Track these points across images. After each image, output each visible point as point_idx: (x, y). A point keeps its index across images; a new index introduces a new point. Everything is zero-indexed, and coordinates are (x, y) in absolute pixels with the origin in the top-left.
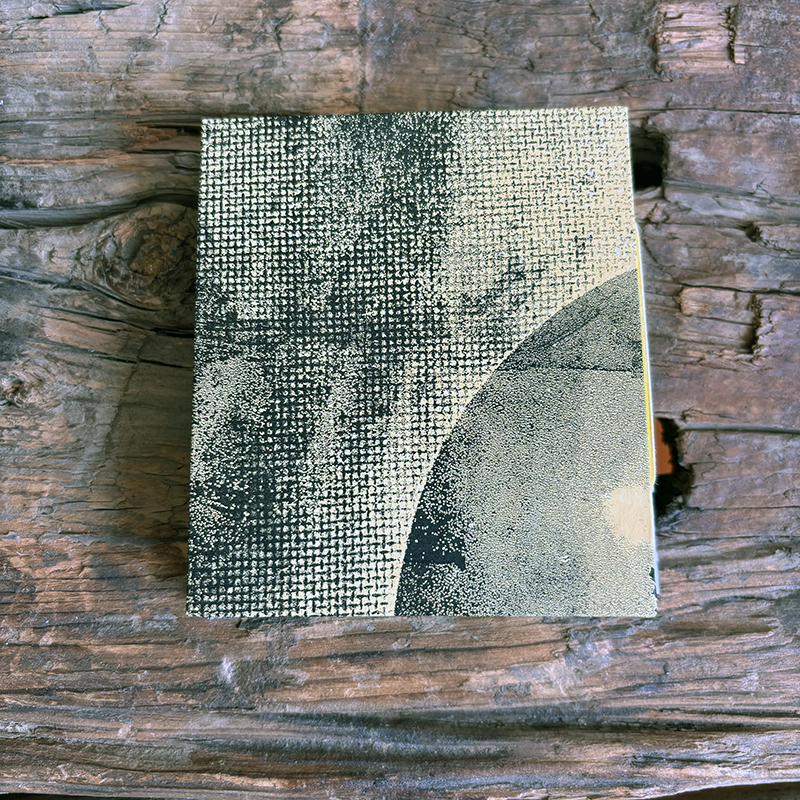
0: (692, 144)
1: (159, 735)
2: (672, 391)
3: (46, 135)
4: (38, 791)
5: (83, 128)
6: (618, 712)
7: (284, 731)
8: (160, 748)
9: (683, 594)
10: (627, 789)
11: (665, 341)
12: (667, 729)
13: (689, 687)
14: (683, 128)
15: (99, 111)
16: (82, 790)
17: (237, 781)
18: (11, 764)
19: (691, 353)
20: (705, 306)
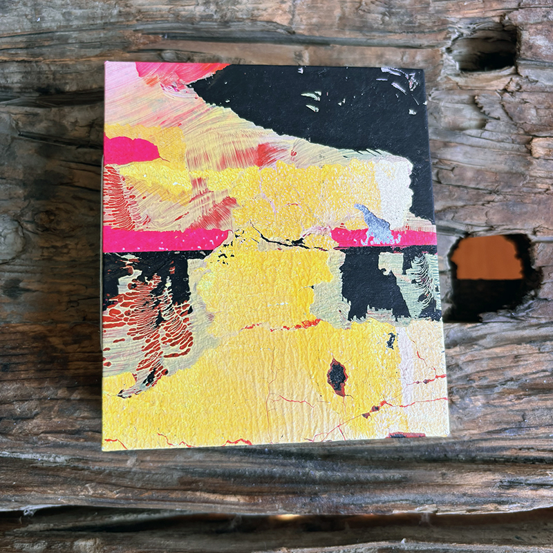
0: (538, 32)
1: (156, 465)
2: (526, 213)
3: (70, 41)
4: (72, 503)
5: (96, 36)
6: (488, 450)
7: (245, 462)
8: (156, 474)
9: (536, 362)
10: (496, 505)
11: (520, 176)
12: (525, 463)
13: (542, 430)
14: (532, 22)
15: (106, 23)
16: (103, 502)
17: (212, 497)
18: (53, 484)
19: (539, 185)
20: (550, 151)
